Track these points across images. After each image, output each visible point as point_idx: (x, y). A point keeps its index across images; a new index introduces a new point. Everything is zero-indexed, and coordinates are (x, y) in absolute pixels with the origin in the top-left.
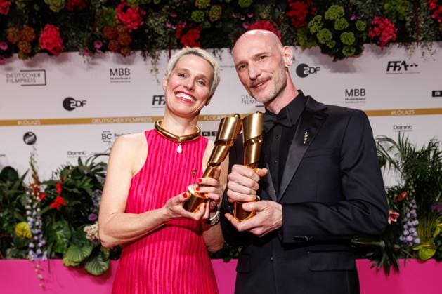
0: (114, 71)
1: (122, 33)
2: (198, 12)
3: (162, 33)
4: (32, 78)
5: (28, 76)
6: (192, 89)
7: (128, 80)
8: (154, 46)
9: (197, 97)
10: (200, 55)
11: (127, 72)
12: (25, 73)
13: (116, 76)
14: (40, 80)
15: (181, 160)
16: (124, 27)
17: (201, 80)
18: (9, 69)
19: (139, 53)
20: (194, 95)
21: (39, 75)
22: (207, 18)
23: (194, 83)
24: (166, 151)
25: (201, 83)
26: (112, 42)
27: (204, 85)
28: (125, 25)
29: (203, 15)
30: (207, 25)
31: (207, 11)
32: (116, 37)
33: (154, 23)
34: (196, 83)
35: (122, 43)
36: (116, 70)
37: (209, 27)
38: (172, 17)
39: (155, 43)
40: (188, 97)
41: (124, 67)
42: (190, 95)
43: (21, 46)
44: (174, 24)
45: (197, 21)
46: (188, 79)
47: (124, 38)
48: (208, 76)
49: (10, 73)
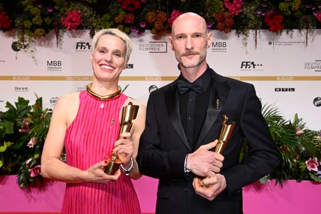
0: (215, 44)
1: (227, 17)
2: (284, 3)
3: (253, 18)
4: (157, 47)
5: (154, 45)
6: (111, 62)
7: (225, 50)
8: (246, 27)
9: (115, 66)
10: (113, 34)
11: (224, 45)
12: (153, 43)
13: (216, 48)
14: (163, 49)
15: (103, 113)
16: (230, 14)
17: (117, 53)
18: (141, 41)
19: (234, 32)
20: (112, 65)
21: (162, 45)
22: (290, 8)
23: (112, 57)
24: (92, 106)
25: (117, 55)
26: (220, 24)
27: (120, 56)
28: (230, 12)
29: (288, 6)
30: (289, 13)
31: (290, 3)
32: (223, 20)
33: (247, 10)
34: (113, 56)
35: (228, 25)
36: (217, 43)
37: (290, 14)
38: (263, 7)
39: (247, 25)
40: (109, 68)
41: (222, 41)
42: (110, 66)
43: (157, 25)
44: (263, 12)
45: (282, 10)
46: (107, 54)
47: (229, 21)
48: (122, 50)
49: (142, 43)
